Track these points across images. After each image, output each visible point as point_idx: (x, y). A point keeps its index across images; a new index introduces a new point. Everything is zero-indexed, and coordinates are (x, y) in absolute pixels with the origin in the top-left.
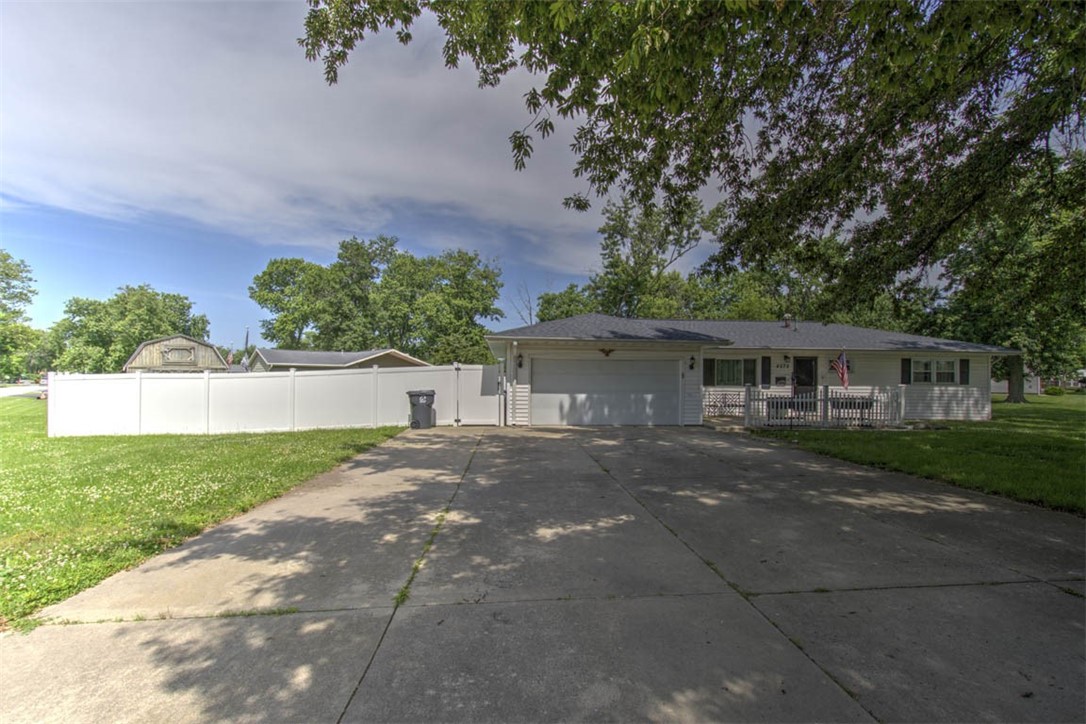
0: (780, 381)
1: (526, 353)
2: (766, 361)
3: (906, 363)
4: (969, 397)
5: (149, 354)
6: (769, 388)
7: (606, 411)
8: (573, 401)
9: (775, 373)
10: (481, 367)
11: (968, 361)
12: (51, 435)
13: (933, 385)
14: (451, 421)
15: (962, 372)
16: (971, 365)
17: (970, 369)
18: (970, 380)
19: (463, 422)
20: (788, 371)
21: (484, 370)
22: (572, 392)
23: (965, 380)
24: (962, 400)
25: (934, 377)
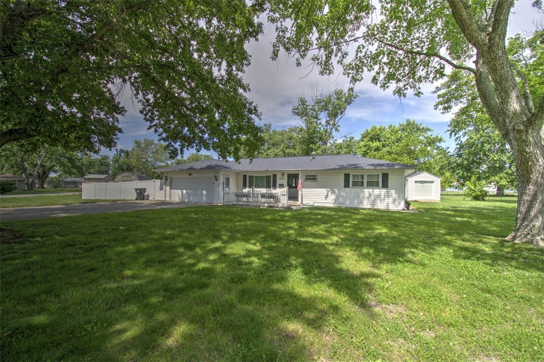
0: (281, 186)
1: (168, 175)
2: (275, 176)
3: (347, 176)
4: (389, 197)
5: (119, 177)
6: (276, 189)
7: (192, 198)
8: (182, 193)
9: (279, 182)
10: (159, 180)
11: (388, 174)
12: (83, 198)
13: (365, 188)
14: (152, 199)
15: (383, 181)
16: (389, 176)
17: (389, 178)
18: (389, 186)
19: (156, 199)
20: (285, 182)
21: (161, 182)
22: (182, 189)
23: (385, 185)
24: (384, 199)
25: (365, 184)
